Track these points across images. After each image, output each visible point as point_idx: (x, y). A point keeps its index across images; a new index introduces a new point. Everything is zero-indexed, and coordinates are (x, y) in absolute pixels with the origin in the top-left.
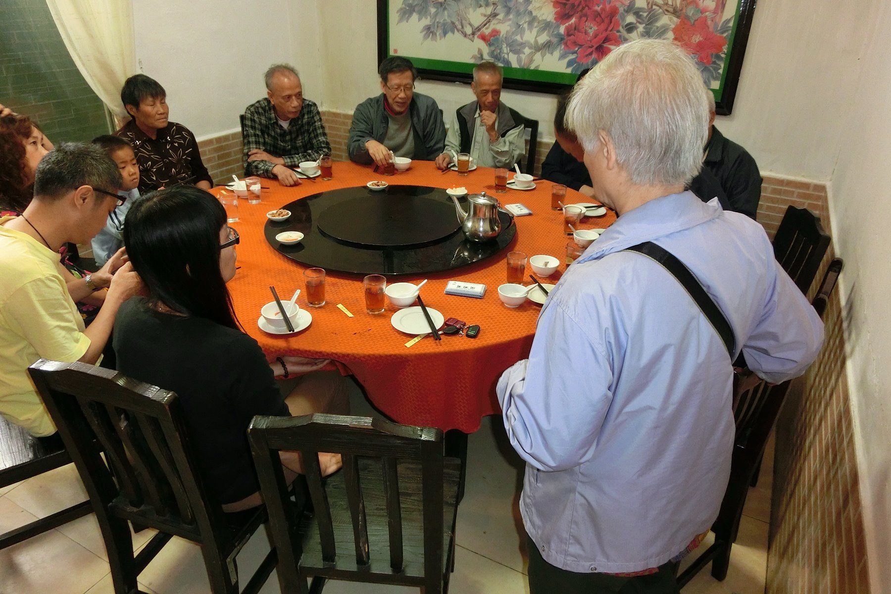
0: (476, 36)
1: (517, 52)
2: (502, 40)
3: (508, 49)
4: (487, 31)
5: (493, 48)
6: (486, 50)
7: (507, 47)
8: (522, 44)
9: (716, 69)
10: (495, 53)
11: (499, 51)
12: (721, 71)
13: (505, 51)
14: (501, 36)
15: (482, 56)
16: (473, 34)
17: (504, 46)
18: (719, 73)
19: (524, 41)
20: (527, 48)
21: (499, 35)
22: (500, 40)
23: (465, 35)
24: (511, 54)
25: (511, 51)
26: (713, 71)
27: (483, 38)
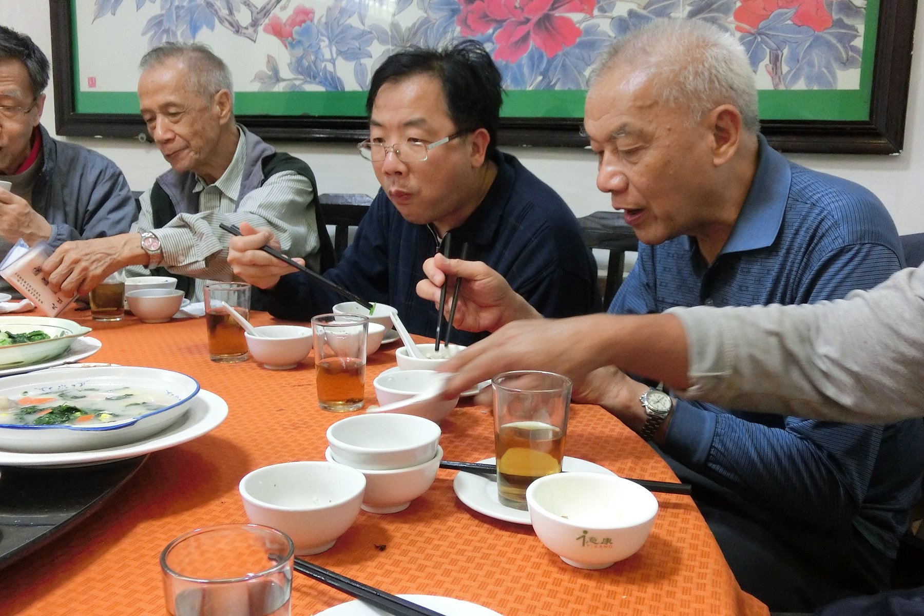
0: (260, 29)
1: (353, 55)
2: (318, 31)
3: (334, 49)
4: (283, 14)
5: (299, 52)
6: (284, 57)
7: (330, 46)
8: (363, 34)
9: (847, 40)
10: (305, 63)
11: (313, 58)
12: (859, 43)
13: (327, 56)
14: (316, 21)
15: (276, 71)
16: (255, 24)
17: (324, 44)
18: (854, 49)
19: (367, 29)
20: (375, 42)
21: (312, 21)
22: (315, 30)
23: (237, 29)
24: (340, 61)
25: (340, 53)
26: (839, 46)
27: (277, 31)
